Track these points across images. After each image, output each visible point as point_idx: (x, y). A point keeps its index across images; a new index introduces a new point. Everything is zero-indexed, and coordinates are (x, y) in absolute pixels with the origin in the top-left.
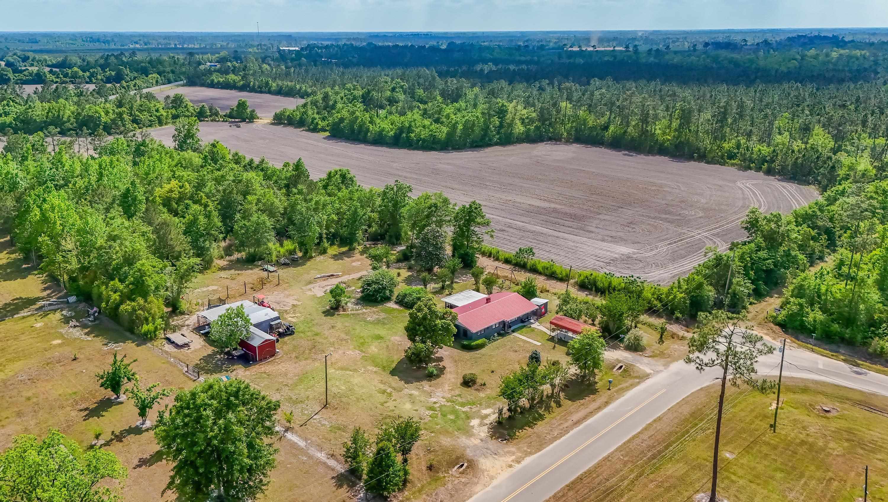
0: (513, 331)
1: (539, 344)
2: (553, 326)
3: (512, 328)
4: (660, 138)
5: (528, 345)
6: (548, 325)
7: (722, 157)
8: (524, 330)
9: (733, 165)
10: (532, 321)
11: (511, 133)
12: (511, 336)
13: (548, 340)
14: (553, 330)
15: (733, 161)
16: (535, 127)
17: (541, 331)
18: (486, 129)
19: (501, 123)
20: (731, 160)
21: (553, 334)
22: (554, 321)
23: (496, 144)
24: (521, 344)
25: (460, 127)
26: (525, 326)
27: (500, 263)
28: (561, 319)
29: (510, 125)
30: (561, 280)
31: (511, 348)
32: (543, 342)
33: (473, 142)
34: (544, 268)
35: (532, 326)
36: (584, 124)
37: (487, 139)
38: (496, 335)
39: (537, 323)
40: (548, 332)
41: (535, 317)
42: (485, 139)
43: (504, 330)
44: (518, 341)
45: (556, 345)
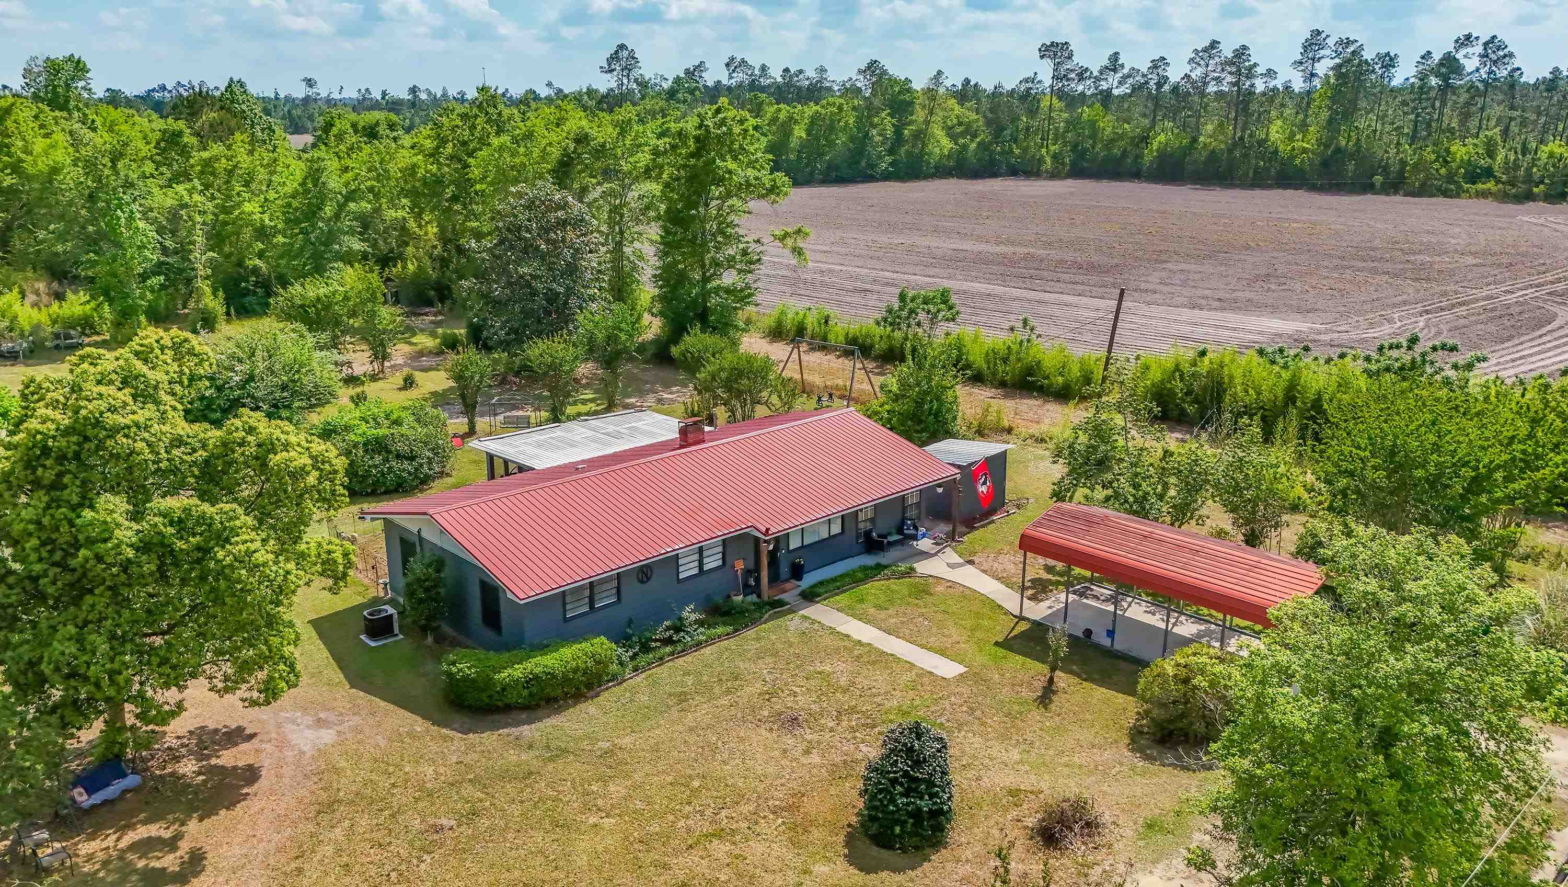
0: (810, 596)
1: (949, 669)
2: (1037, 566)
3: (809, 580)
4: (1284, 149)
5: (879, 679)
6: (1011, 562)
7: (1450, 178)
8: (873, 588)
9: (1484, 195)
10: (925, 544)
11: (922, 153)
12: (793, 623)
13: (1007, 644)
14: (1039, 589)
15: (1480, 186)
16: (979, 144)
17: (969, 595)
18: (861, 141)
19: (898, 132)
20: (1474, 183)
21: (1038, 611)
22: (1049, 534)
23: (887, 177)
24: (840, 670)
25: (799, 132)
26: (879, 567)
27: (831, 357)
28: (1090, 521)
29: (921, 136)
30: (1063, 395)
31: (770, 695)
32: (980, 659)
33: (830, 167)
34: (992, 356)
35: (923, 567)
36: (1094, 136)
37: (863, 164)
38: (690, 614)
39: (951, 556)
40: (1010, 600)
41: (943, 528)
42: (858, 162)
43: (757, 590)
44: (830, 653)
45: (1062, 679)
